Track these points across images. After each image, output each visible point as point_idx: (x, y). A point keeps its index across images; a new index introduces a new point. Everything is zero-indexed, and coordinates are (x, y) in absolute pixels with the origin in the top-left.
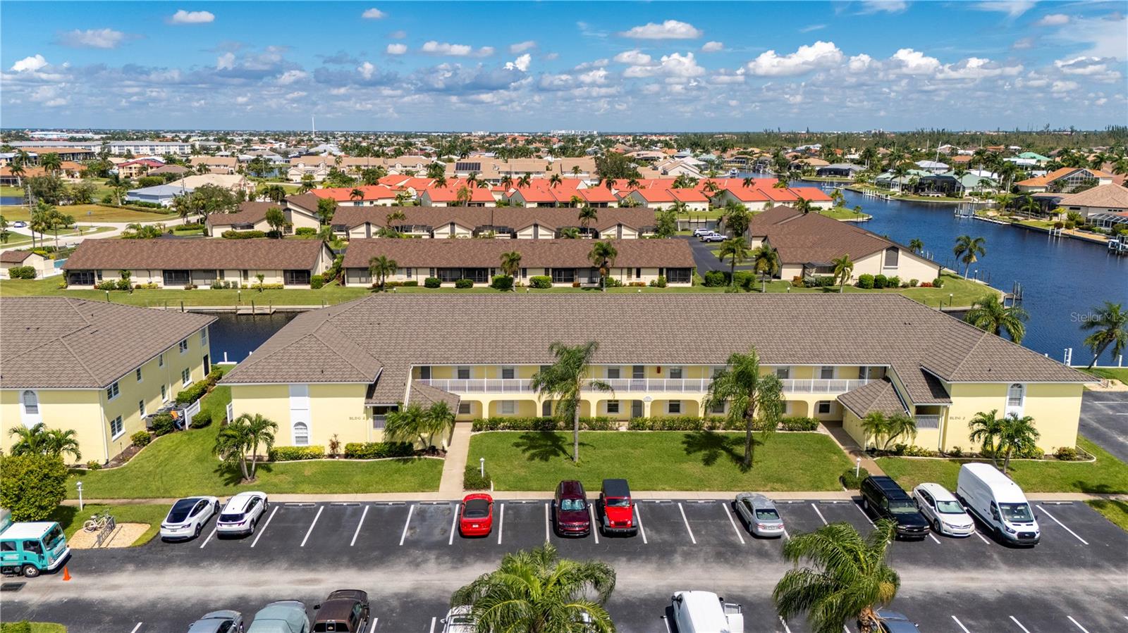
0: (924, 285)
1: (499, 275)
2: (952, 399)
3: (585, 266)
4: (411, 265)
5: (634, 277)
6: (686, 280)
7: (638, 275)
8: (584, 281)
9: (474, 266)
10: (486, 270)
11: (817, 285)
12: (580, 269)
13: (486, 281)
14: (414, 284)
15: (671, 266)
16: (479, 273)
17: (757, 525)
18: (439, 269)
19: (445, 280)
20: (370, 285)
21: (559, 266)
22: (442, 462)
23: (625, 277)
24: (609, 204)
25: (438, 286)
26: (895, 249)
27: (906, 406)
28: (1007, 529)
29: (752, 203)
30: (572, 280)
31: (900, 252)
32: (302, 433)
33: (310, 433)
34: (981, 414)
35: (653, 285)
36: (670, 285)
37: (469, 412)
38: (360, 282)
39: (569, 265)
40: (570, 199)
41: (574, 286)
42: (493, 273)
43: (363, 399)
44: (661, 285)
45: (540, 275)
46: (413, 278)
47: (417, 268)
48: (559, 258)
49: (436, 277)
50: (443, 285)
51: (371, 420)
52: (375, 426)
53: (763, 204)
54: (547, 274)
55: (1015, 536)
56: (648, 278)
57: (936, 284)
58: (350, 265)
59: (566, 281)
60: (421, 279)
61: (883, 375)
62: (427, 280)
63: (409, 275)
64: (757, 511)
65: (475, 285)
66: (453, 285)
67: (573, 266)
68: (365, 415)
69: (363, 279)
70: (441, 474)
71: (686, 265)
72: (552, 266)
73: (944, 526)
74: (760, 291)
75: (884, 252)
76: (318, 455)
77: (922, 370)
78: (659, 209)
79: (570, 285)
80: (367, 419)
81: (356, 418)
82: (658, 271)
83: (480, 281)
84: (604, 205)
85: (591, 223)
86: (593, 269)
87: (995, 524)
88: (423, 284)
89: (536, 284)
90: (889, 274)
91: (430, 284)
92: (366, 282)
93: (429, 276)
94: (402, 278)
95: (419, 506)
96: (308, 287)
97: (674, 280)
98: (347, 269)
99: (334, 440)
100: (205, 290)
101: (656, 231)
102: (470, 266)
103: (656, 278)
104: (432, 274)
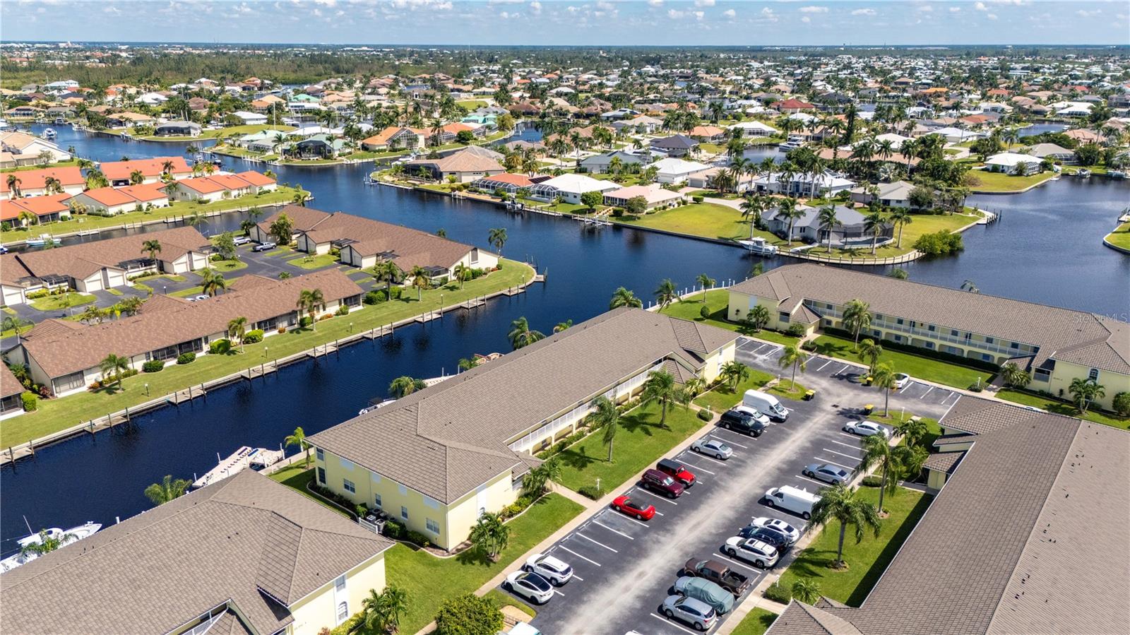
0: (493, 270)
1: (216, 341)
2: (705, 360)
3: (285, 312)
4: (126, 354)
5: (321, 310)
6: (358, 304)
7: (324, 309)
8: (285, 326)
9: (190, 339)
10: (200, 339)
11: (440, 286)
12: (281, 316)
13: (202, 349)
14: (134, 372)
15: (345, 295)
16: (194, 345)
18: (153, 351)
20: (84, 389)
21: (263, 318)
22: (556, 493)
25: (159, 368)
30: (275, 328)
31: (478, 251)
34: (719, 365)
35: (337, 314)
36: (349, 311)
39: (270, 316)
40: (17, 216)
41: (280, 332)
42: (207, 342)
43: (511, 475)
44: (343, 312)
46: (130, 367)
47: (130, 358)
48: (257, 311)
49: (152, 359)
50: (166, 365)
52: (515, 489)
54: (253, 328)
56: (333, 309)
57: (499, 267)
59: (272, 329)
60: (138, 365)
61: (665, 359)
62: (145, 365)
65: (197, 356)
66: (175, 362)
67: (275, 315)
69: (75, 385)
70: (570, 500)
71: (356, 293)
72: (256, 320)
74: (417, 300)
75: (470, 251)
77: (685, 350)
79: (275, 332)
82: (338, 302)
83: (196, 351)
85: (157, 255)
86: (292, 314)
88: (144, 370)
92: (78, 387)
93: (145, 361)
95: (596, 519)
96: (21, 411)
97: (350, 306)
98: (57, 379)
101: (217, 250)
102: (186, 340)
103: (337, 308)
104: (148, 358)
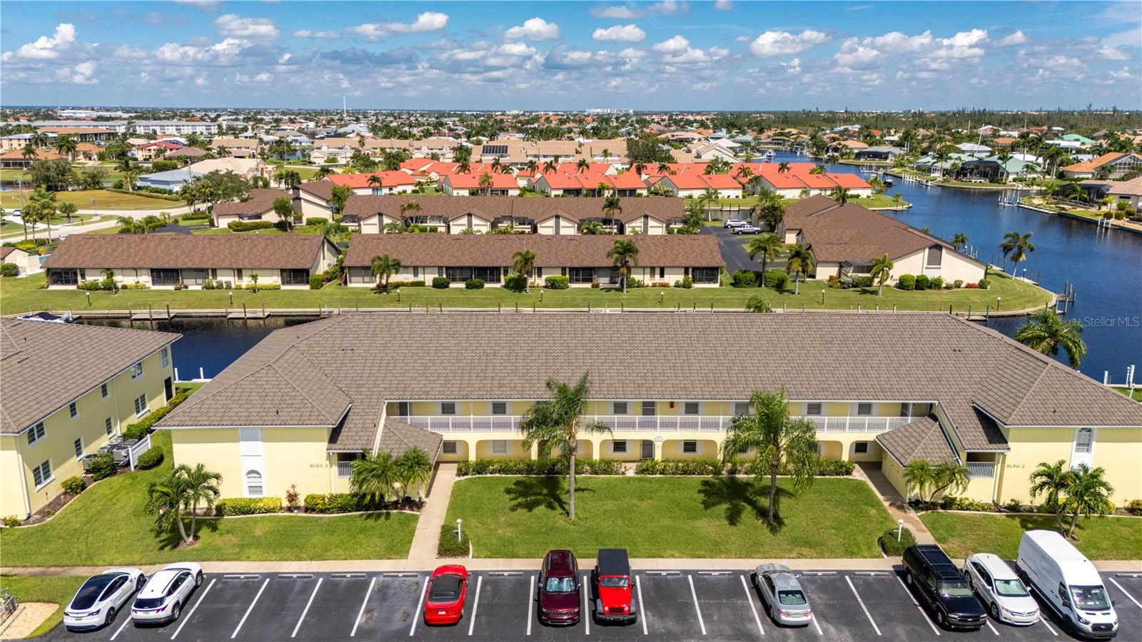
0: (969, 286)
1: (513, 275)
2: (1010, 444)
3: (605, 265)
4: (418, 264)
5: (657, 276)
6: (714, 280)
7: (662, 275)
8: (603, 281)
9: (486, 265)
10: (498, 269)
11: (854, 286)
12: (599, 268)
13: (499, 281)
14: (422, 284)
15: (697, 265)
16: (490, 273)
17: (779, 611)
18: (448, 268)
19: (454, 280)
20: (373, 285)
21: (577, 265)
22: (416, 518)
23: (647, 277)
24: (639, 191)
25: (447, 287)
26: (939, 248)
27: (955, 451)
28: (1079, 618)
29: (788, 191)
30: (590, 280)
31: (944, 251)
32: (255, 482)
33: (264, 482)
34: (1044, 465)
35: (677, 285)
36: (696, 286)
37: (455, 452)
38: (364, 282)
39: (588, 263)
40: (596, 186)
41: (593, 287)
42: (506, 272)
43: (325, 444)
44: (686, 285)
45: (557, 275)
46: (420, 278)
47: (424, 267)
48: (577, 257)
49: (444, 276)
50: (452, 285)
51: (335, 469)
52: (341, 474)
53: (799, 191)
54: (564, 274)
55: (1089, 628)
56: (672, 278)
57: (982, 285)
58: (352, 264)
59: (585, 281)
60: (429, 278)
61: (929, 412)
62: (435, 280)
63: (416, 274)
64: (780, 592)
65: (487, 285)
66: (463, 285)
67: (592, 265)
68: (328, 462)
69: (367, 279)
70: (413, 535)
71: (714, 264)
72: (569, 265)
73: (1004, 613)
74: (793, 293)
75: (927, 250)
76: (273, 509)
77: (975, 409)
78: (690, 197)
79: (589, 285)
80: (331, 466)
81: (318, 466)
82: (683, 270)
83: (492, 281)
84: (632, 192)
85: (616, 214)
86: (615, 268)
87: (1065, 610)
88: (431, 284)
89: (552, 285)
90: (931, 274)
91: (438, 284)
92: (370, 282)
93: (437, 276)
94: (408, 277)
95: (381, 579)
96: (307, 287)
97: (700, 281)
98: (349, 268)
99: (292, 492)
100: (196, 291)
101: (685, 222)
102: (481, 265)
103: (680, 278)
104: (441, 274)
